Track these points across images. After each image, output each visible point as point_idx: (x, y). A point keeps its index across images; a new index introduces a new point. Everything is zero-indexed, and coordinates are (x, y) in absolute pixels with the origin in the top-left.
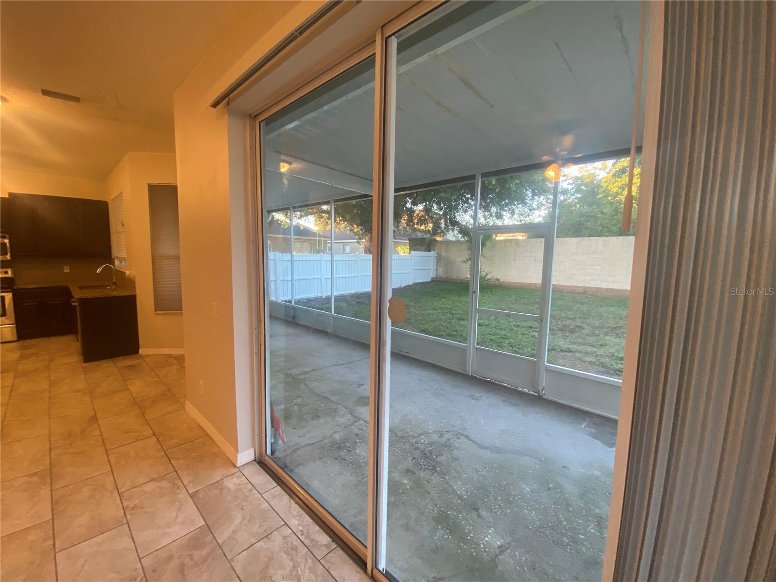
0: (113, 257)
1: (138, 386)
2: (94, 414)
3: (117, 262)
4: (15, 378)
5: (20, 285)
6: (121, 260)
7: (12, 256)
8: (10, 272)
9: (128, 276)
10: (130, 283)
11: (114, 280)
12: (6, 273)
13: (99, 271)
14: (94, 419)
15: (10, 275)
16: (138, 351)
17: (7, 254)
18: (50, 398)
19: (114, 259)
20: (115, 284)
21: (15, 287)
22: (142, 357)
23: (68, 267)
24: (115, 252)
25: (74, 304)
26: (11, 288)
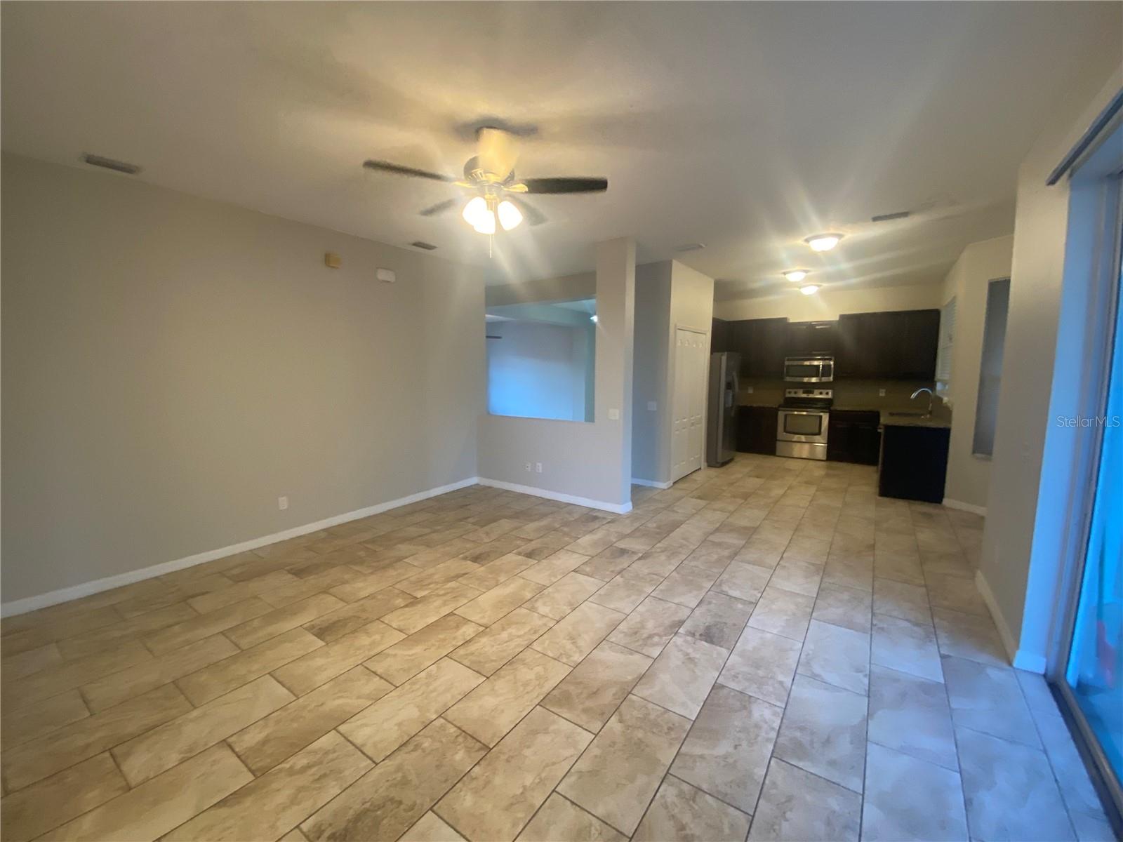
0: (936, 379)
1: (926, 536)
2: (872, 542)
3: (939, 386)
4: (817, 491)
5: (838, 407)
6: (945, 383)
7: (834, 378)
8: (830, 393)
9: (946, 403)
10: (946, 412)
11: (930, 409)
12: (827, 394)
13: (913, 396)
14: (872, 547)
15: (830, 396)
16: (942, 500)
17: (830, 376)
18: (840, 515)
19: (936, 382)
20: (930, 413)
21: (832, 408)
22: (944, 508)
23: (884, 390)
24: (940, 374)
25: (879, 431)
26: (829, 408)
